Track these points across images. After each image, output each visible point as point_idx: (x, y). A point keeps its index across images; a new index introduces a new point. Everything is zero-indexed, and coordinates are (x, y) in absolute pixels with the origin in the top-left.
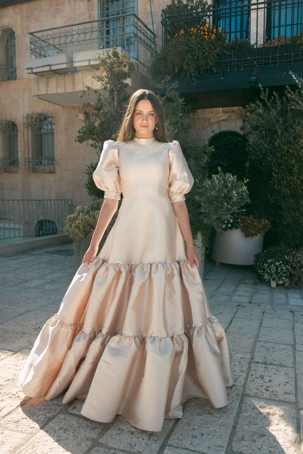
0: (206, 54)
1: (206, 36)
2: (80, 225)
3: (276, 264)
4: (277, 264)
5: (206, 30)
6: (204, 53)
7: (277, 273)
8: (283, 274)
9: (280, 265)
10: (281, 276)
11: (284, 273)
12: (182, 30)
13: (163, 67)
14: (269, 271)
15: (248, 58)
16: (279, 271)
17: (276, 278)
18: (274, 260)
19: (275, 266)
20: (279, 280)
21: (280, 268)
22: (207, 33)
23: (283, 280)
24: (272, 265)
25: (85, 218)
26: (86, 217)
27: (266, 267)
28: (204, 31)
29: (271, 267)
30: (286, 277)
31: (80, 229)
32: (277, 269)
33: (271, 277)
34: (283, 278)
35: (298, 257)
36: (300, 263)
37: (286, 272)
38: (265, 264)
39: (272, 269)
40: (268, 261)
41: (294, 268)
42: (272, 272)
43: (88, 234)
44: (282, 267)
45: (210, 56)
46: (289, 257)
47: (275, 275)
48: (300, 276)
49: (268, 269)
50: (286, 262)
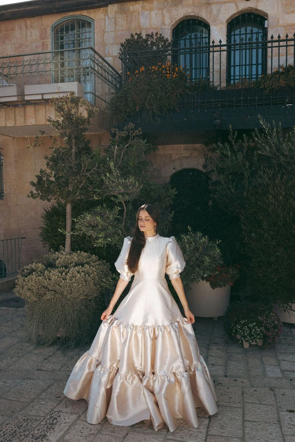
0: (169, 94)
1: (168, 75)
2: (33, 287)
3: (249, 325)
4: (251, 326)
5: (168, 68)
6: (166, 93)
7: (250, 335)
8: (257, 337)
9: (254, 326)
10: (255, 338)
11: (258, 335)
12: (143, 67)
13: (123, 106)
14: (242, 333)
15: (212, 100)
16: (253, 333)
17: (250, 340)
18: (247, 320)
19: (248, 327)
20: (252, 342)
21: (254, 330)
22: (168, 72)
23: (256, 342)
24: (245, 326)
25: (39, 280)
26: (40, 278)
27: (239, 328)
28: (166, 70)
29: (244, 329)
30: (260, 338)
31: (33, 292)
32: (251, 331)
33: (244, 339)
34: (257, 340)
35: (272, 317)
36: (274, 323)
37: (260, 333)
38: (237, 326)
39: (245, 331)
40: (241, 322)
41: (267, 329)
42: (246, 334)
43: (43, 296)
44: (255, 329)
45: (173, 96)
46: (262, 318)
47: (248, 337)
48: (274, 336)
49: (240, 331)
50: (260, 324)
